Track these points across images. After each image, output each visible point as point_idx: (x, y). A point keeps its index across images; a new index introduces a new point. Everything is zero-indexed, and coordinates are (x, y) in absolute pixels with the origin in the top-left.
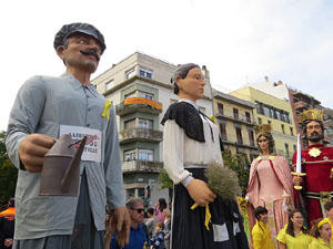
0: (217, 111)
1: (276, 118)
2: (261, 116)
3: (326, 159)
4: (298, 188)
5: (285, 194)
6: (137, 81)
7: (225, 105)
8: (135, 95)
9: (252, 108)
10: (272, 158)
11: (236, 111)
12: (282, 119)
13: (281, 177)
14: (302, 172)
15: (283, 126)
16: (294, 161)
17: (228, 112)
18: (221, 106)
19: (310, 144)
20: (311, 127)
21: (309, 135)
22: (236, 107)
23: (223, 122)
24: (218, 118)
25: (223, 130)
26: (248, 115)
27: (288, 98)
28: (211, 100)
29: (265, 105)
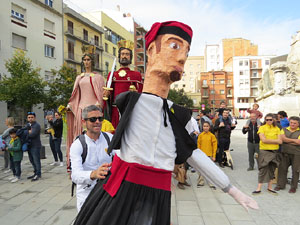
0: (66, 29)
2: (108, 42)
3: (129, 79)
5: (97, 103)
7: (76, 25)
9: (101, 33)
10: (92, 75)
11: (85, 32)
17: (78, 32)
18: (70, 25)
19: (122, 66)
22: (87, 29)
23: (72, 41)
25: (71, 49)
26: (96, 38)
27: (133, 30)
28: (61, 16)
29: (113, 33)
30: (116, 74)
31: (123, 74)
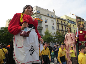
0: (57, 22)
1: (72, 23)
2: (68, 23)
4: (77, 40)
5: (73, 42)
6: (36, 14)
7: (59, 20)
8: (36, 18)
9: (66, 21)
10: (71, 33)
11: (62, 22)
12: (74, 24)
13: (73, 38)
14: (78, 37)
15: (74, 26)
16: (76, 34)
17: (60, 22)
18: (58, 20)
19: (80, 30)
20: (81, 26)
21: (80, 28)
24: (57, 23)
25: (58, 26)
26: (65, 23)
27: (75, 18)
28: (55, 19)
29: (69, 20)
30: (79, 33)
31: (81, 32)
